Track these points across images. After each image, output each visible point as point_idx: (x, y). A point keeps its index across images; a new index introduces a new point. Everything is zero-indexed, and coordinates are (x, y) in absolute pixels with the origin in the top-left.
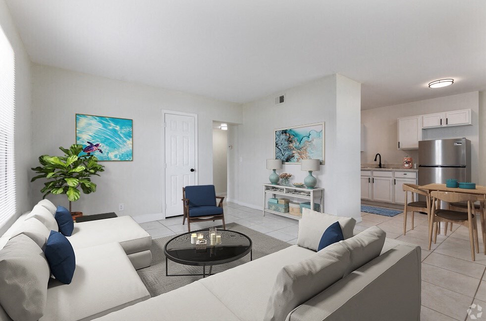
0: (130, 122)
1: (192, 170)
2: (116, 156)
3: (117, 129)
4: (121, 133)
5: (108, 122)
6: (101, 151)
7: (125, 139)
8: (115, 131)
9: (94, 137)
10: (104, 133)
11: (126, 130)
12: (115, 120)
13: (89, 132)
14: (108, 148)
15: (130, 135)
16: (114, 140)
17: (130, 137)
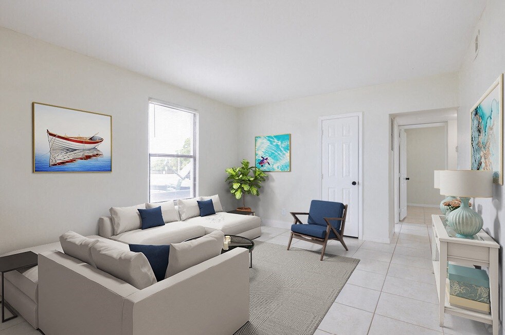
0: (288, 137)
1: (354, 183)
2: (278, 167)
3: (278, 144)
4: (282, 147)
5: (273, 139)
6: (269, 164)
7: (284, 152)
8: (277, 146)
9: (265, 153)
10: (271, 149)
11: (286, 143)
12: (278, 137)
13: (263, 148)
14: (273, 160)
15: (289, 148)
16: (277, 154)
17: (288, 150)
